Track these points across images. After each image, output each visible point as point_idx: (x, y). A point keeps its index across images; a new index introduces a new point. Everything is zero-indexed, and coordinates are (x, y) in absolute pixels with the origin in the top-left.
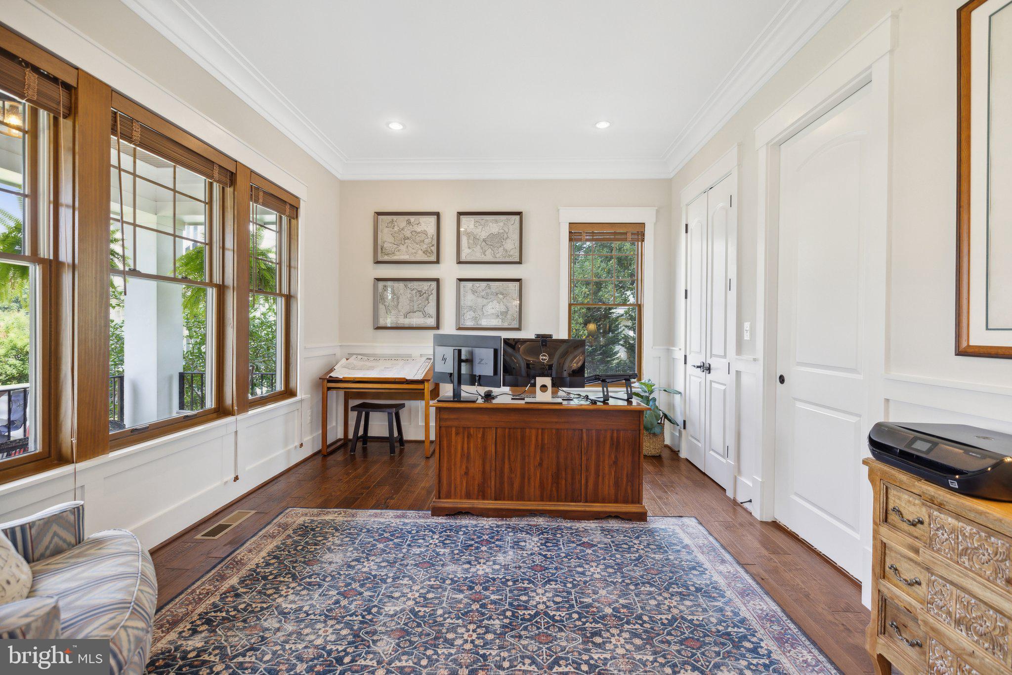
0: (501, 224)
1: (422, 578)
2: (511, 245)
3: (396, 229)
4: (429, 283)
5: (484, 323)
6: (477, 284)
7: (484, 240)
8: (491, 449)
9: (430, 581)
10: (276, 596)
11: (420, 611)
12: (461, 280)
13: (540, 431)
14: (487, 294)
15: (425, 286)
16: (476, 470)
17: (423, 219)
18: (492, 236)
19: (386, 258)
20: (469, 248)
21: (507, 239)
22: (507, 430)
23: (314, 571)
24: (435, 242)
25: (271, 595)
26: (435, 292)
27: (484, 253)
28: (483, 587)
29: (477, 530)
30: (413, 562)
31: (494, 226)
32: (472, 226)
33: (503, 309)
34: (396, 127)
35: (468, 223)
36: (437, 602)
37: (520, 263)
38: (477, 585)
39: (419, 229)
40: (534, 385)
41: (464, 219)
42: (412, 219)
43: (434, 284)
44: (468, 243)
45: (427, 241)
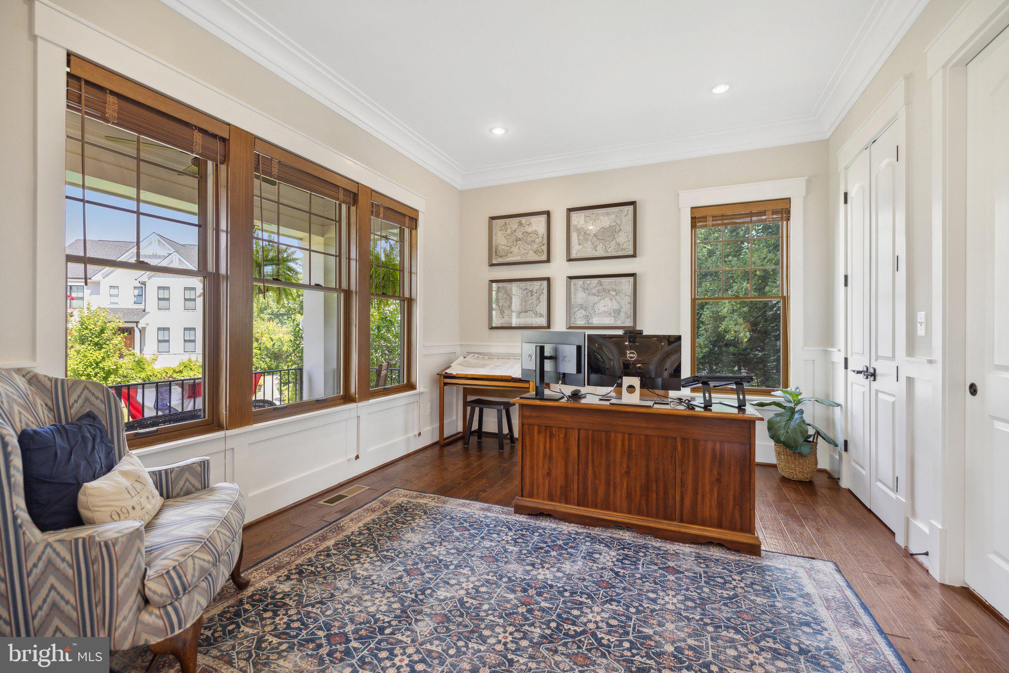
0: (613, 216)
1: (482, 570)
2: (624, 239)
3: (509, 231)
4: (539, 283)
5: (596, 321)
6: (588, 281)
7: (595, 235)
8: (574, 452)
9: (488, 575)
10: (356, 562)
11: (468, 602)
12: (571, 278)
13: (627, 436)
14: (599, 291)
15: (536, 285)
16: (558, 471)
17: (533, 219)
18: (604, 230)
19: (500, 260)
20: (579, 244)
21: (619, 231)
22: (590, 433)
23: (393, 546)
24: (545, 241)
25: (352, 560)
26: (545, 291)
27: (595, 248)
28: (537, 592)
29: (553, 534)
30: (479, 554)
31: (605, 219)
32: (582, 222)
33: (616, 306)
34: (499, 131)
35: (578, 219)
36: (486, 596)
37: (634, 256)
38: (532, 588)
39: (529, 230)
40: (620, 385)
41: (574, 215)
42: (524, 220)
43: (545, 283)
44: (579, 239)
45: (537, 241)
